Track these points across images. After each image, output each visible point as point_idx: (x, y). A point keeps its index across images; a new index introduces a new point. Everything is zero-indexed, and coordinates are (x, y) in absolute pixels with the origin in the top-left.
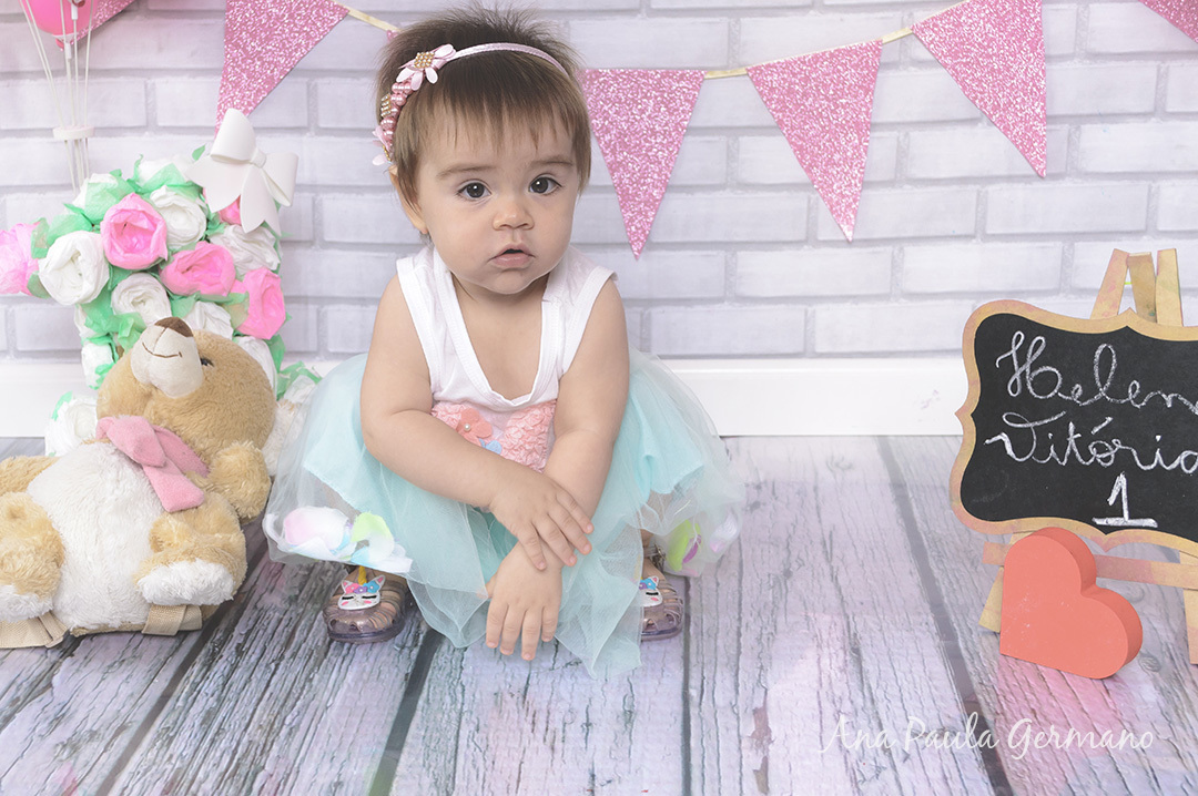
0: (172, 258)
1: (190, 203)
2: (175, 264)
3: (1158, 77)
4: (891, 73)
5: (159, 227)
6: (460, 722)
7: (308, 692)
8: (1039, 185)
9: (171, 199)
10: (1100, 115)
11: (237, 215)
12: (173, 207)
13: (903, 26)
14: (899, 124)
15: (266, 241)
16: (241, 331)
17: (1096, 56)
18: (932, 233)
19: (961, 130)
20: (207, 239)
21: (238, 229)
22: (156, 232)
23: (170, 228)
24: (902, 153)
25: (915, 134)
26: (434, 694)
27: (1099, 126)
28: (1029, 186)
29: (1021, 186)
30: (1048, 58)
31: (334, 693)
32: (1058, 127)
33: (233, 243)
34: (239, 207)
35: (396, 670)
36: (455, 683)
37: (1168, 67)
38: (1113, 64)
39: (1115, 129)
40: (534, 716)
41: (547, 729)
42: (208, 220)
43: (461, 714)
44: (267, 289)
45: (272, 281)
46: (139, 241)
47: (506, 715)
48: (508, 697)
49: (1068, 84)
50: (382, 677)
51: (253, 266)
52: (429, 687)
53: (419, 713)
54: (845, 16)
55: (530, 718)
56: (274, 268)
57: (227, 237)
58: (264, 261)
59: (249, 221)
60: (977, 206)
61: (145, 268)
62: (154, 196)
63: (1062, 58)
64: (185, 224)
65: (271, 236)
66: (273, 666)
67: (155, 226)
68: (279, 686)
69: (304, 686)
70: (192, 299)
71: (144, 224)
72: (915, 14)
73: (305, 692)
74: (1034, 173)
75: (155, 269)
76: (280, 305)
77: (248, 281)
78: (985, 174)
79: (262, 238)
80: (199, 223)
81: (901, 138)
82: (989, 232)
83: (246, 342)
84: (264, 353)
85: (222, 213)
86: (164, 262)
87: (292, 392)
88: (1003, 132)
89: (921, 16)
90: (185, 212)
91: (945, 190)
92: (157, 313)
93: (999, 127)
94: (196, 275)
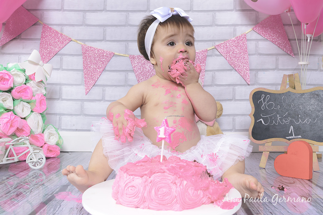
0: (14, 88)
1: (22, 74)
2: (15, 89)
3: (276, 60)
4: (210, 58)
8: (248, 87)
9: (16, 72)
10: (263, 69)
11: (34, 78)
12: (16, 75)
13: (213, 46)
14: (212, 70)
15: (42, 86)
16: (33, 111)
17: (261, 54)
18: (221, 99)
19: (228, 72)
20: (25, 84)
21: (34, 82)
22: (10, 79)
23: (15, 80)
24: (213, 78)
25: (216, 73)
27: (262, 72)
28: (246, 87)
29: (244, 87)
30: (249, 55)
32: (252, 72)
33: (32, 85)
34: (35, 76)
37: (278, 58)
38: (265, 56)
39: (266, 73)
42: (26, 80)
44: (41, 100)
45: (43, 98)
46: (6, 83)
49: (255, 61)
51: (38, 93)
54: (198, 43)
56: (44, 94)
57: (31, 84)
58: (41, 92)
59: (38, 79)
60: (233, 92)
61: (7, 90)
62: (11, 71)
63: (252, 55)
64: (20, 80)
65: (44, 85)
67: (10, 78)
70: (20, 100)
71: (7, 77)
72: (216, 43)
74: (247, 84)
75: (9, 91)
76: (45, 105)
77: (36, 97)
78: (235, 83)
79: (41, 85)
80: (24, 80)
81: (213, 74)
82: (236, 99)
83: (35, 114)
84: (40, 117)
85: (30, 76)
86: (12, 89)
87: (47, 129)
88: (239, 73)
89: (217, 43)
90: (20, 77)
91: (225, 87)
92: (9, 104)
93: (238, 72)
94: (22, 94)
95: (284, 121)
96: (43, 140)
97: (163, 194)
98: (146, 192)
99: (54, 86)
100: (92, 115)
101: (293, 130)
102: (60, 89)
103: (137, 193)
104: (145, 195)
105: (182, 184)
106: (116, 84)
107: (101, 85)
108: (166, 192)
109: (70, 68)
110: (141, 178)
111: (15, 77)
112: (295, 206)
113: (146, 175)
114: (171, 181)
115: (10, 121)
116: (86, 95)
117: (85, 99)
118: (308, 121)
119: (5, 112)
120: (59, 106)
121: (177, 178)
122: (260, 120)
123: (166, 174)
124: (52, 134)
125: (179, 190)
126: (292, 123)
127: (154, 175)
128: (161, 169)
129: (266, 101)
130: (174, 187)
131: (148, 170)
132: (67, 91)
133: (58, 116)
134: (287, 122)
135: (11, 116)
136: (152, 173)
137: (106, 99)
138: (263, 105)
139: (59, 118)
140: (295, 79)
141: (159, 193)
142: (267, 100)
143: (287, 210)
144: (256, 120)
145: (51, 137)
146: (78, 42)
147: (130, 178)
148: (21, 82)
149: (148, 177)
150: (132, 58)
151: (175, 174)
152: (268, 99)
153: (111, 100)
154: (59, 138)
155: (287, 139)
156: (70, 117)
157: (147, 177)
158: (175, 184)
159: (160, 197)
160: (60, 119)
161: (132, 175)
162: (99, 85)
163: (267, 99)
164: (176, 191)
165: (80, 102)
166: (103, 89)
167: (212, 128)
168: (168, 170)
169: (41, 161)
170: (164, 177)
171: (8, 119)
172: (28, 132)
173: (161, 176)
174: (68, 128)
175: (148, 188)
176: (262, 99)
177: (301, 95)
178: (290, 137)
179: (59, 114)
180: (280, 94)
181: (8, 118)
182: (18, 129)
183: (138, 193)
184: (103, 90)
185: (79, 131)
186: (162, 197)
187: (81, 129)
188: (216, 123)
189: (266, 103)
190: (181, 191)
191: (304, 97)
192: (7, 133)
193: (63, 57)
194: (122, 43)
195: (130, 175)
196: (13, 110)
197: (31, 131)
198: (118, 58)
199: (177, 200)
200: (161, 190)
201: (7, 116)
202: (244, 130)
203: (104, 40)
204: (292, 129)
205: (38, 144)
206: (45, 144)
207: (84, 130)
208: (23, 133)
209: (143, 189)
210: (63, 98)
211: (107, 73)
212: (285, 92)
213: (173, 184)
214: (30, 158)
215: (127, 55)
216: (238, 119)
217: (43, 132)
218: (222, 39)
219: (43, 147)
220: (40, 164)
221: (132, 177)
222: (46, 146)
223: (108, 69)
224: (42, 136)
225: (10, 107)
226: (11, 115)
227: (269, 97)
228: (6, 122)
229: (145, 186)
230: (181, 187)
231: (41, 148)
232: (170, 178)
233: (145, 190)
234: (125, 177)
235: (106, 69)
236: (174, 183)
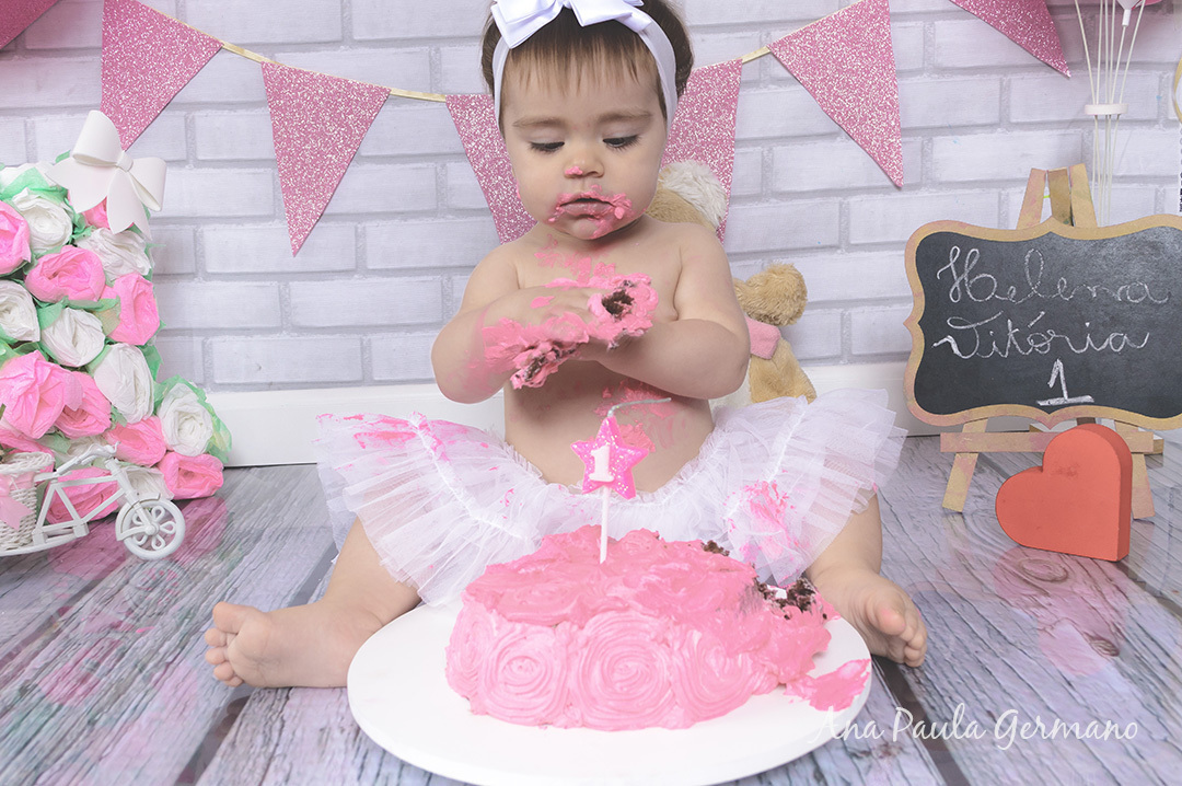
0: (36, 262)
1: (53, 205)
2: (40, 266)
3: (1001, 89)
4: (752, 91)
5: (21, 229)
6: (266, 771)
7: (87, 736)
8: (897, 195)
9: (34, 202)
10: (950, 127)
11: (105, 218)
12: (35, 211)
13: (761, 46)
14: (763, 139)
15: (135, 244)
16: (113, 339)
17: (942, 71)
18: (798, 245)
19: (822, 144)
20: (73, 242)
21: (106, 233)
22: (18, 234)
23: (34, 232)
24: (766, 167)
25: (779, 149)
26: (243, 735)
27: (950, 137)
28: (887, 196)
29: (880, 196)
30: (900, 73)
31: (116, 740)
32: (912, 139)
33: (101, 246)
34: (105, 210)
35: (206, 704)
36: (274, 718)
37: (1010, 80)
38: (959, 78)
39: (966, 140)
40: (365, 757)
41: (378, 775)
42: (74, 226)
43: (271, 758)
44: (138, 296)
45: (143, 287)
47: (328, 758)
48: (336, 734)
49: (918, 98)
50: (185, 714)
51: (123, 271)
52: (241, 724)
53: (217, 760)
54: (706, 37)
55: (359, 761)
56: (146, 273)
57: (94, 241)
58: (135, 265)
59: (117, 223)
60: (840, 217)
61: (8, 272)
62: (16, 199)
63: (912, 73)
64: (51, 228)
65: (141, 241)
66: (55, 706)
67: (17, 228)
68: (53, 731)
69: (83, 730)
70: (59, 305)
71: (5, 226)
72: (772, 33)
73: (81, 738)
74: (890, 184)
75: (19, 275)
76: (154, 311)
77: (118, 286)
78: (846, 186)
79: (131, 242)
80: (66, 228)
81: (765, 153)
82: (852, 242)
83: (119, 349)
84: (139, 360)
85: (87, 215)
86: (28, 266)
87: (170, 401)
88: (861, 146)
89: (778, 35)
90: (49, 217)
91: (808, 201)
92: (22, 322)
93: (857, 142)
94: (64, 280)
95: (1031, 343)
96: (159, 439)
97: (630, 678)
98: (573, 674)
99: (171, 227)
100: (324, 328)
101: (1062, 376)
102: (197, 239)
103: (543, 679)
104: (572, 683)
105: (686, 643)
106: (402, 209)
107: (348, 214)
108: (637, 673)
109: (225, 157)
110: (550, 630)
111: (31, 220)
112: (1070, 684)
113: (565, 618)
114: (653, 636)
115: (37, 386)
116: (295, 254)
117: (291, 270)
118: (1117, 342)
119: (13, 352)
120: (200, 302)
121: (671, 624)
122: (945, 340)
123: (632, 613)
124: (187, 414)
125: (681, 664)
126: (1059, 350)
127: (592, 621)
128: (617, 598)
129: (967, 271)
130: (661, 655)
131: (572, 601)
132: (221, 244)
133: (197, 340)
134: (1041, 345)
135: (39, 369)
136: (584, 614)
137: (371, 267)
138: (957, 284)
139: (203, 344)
140: (1074, 186)
141: (617, 676)
142: (971, 267)
143: (1045, 699)
144: (928, 341)
145: (187, 426)
146: (248, 53)
147: (512, 631)
148: (57, 239)
149: (575, 628)
150: (458, 103)
151: (664, 611)
152: (974, 262)
153: (387, 270)
154: (214, 426)
155: (1043, 408)
156: (243, 338)
157: (571, 627)
158: (664, 645)
159: (619, 690)
160: (206, 351)
161: (519, 620)
162: (341, 214)
163: (970, 262)
164: (669, 668)
165: (275, 283)
166: (356, 228)
167: (769, 364)
168: (638, 598)
169: (171, 528)
170: (629, 625)
171: (28, 382)
172: (103, 416)
173: (618, 622)
174: (237, 381)
175: (577, 664)
176: (951, 264)
177: (1095, 246)
178: (1053, 402)
179: (200, 329)
180: (1017, 244)
181: (27, 379)
182: (66, 410)
183: (547, 679)
184: (356, 231)
185: (279, 389)
186: (625, 689)
187: (287, 380)
188: (783, 343)
189: (965, 276)
190: (686, 667)
191: (1103, 253)
192: (31, 432)
193: (197, 114)
194: (417, 49)
195: (510, 620)
196: (41, 345)
197: (113, 414)
198: (404, 107)
199: (674, 695)
200: (621, 666)
201: (21, 372)
202: (881, 355)
203: (344, 40)
204: (1062, 372)
205: (145, 456)
206: (170, 454)
207: (298, 383)
208: (85, 423)
209: (563, 667)
210: (209, 271)
211: (368, 166)
212: (1034, 235)
213: (659, 644)
214: (127, 522)
215: (437, 97)
216: (861, 318)
217: (155, 413)
218: (797, 17)
219: (162, 466)
220: (168, 538)
221: (519, 627)
222: (171, 461)
223: (370, 154)
224: (154, 427)
225: (30, 333)
226: (36, 364)
227: (978, 256)
228: (20, 393)
229: (568, 658)
230: (686, 653)
231: (154, 470)
232: (647, 626)
233: (569, 669)
234: (494, 625)
235: (363, 154)
236: (660, 640)
